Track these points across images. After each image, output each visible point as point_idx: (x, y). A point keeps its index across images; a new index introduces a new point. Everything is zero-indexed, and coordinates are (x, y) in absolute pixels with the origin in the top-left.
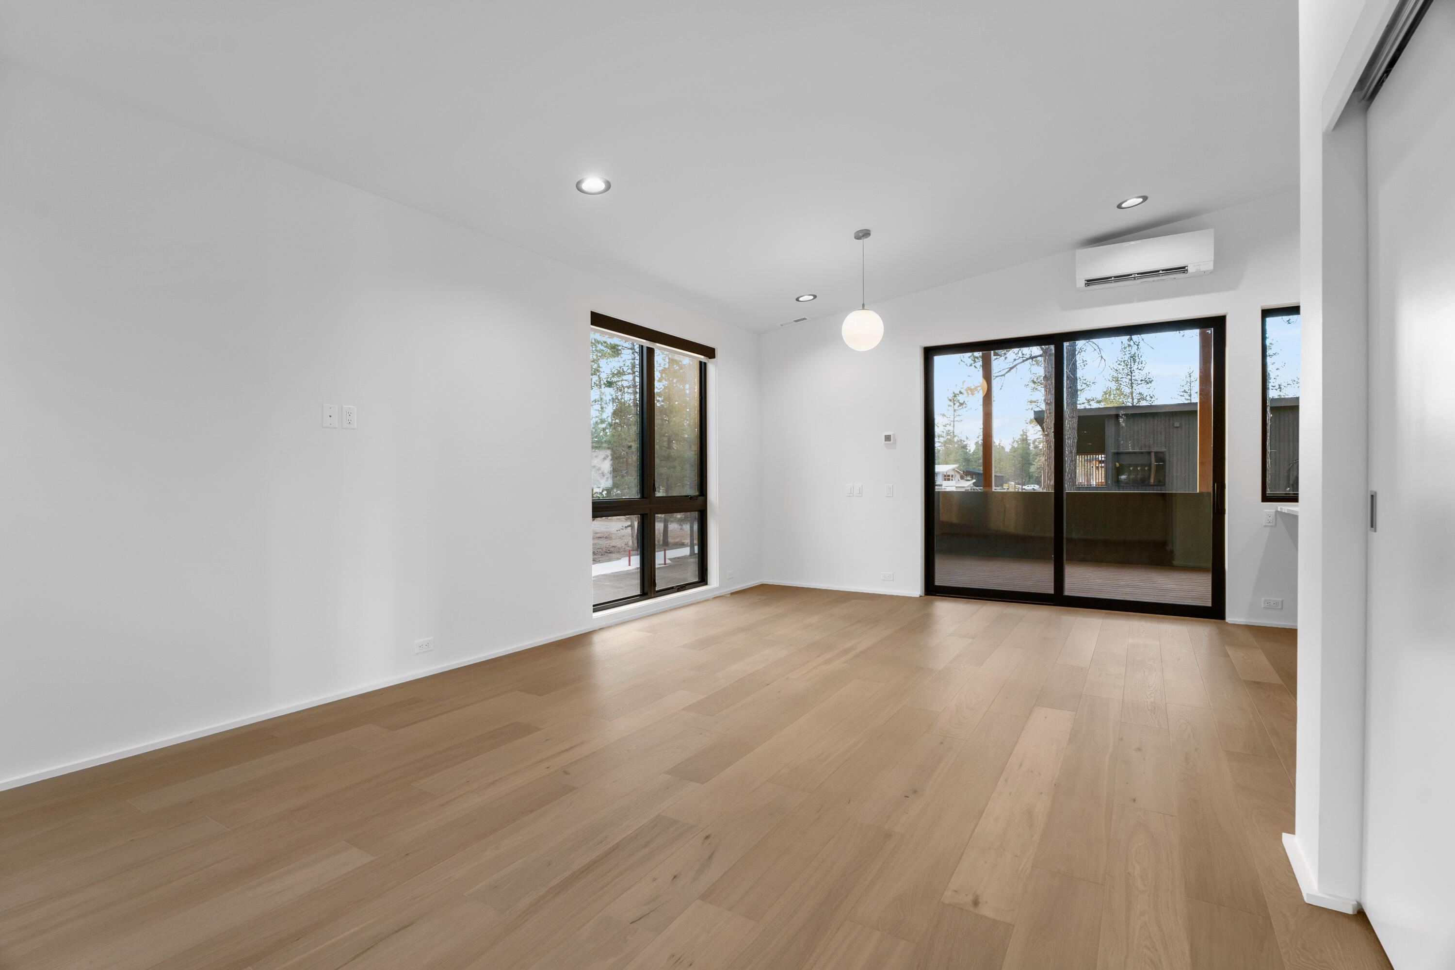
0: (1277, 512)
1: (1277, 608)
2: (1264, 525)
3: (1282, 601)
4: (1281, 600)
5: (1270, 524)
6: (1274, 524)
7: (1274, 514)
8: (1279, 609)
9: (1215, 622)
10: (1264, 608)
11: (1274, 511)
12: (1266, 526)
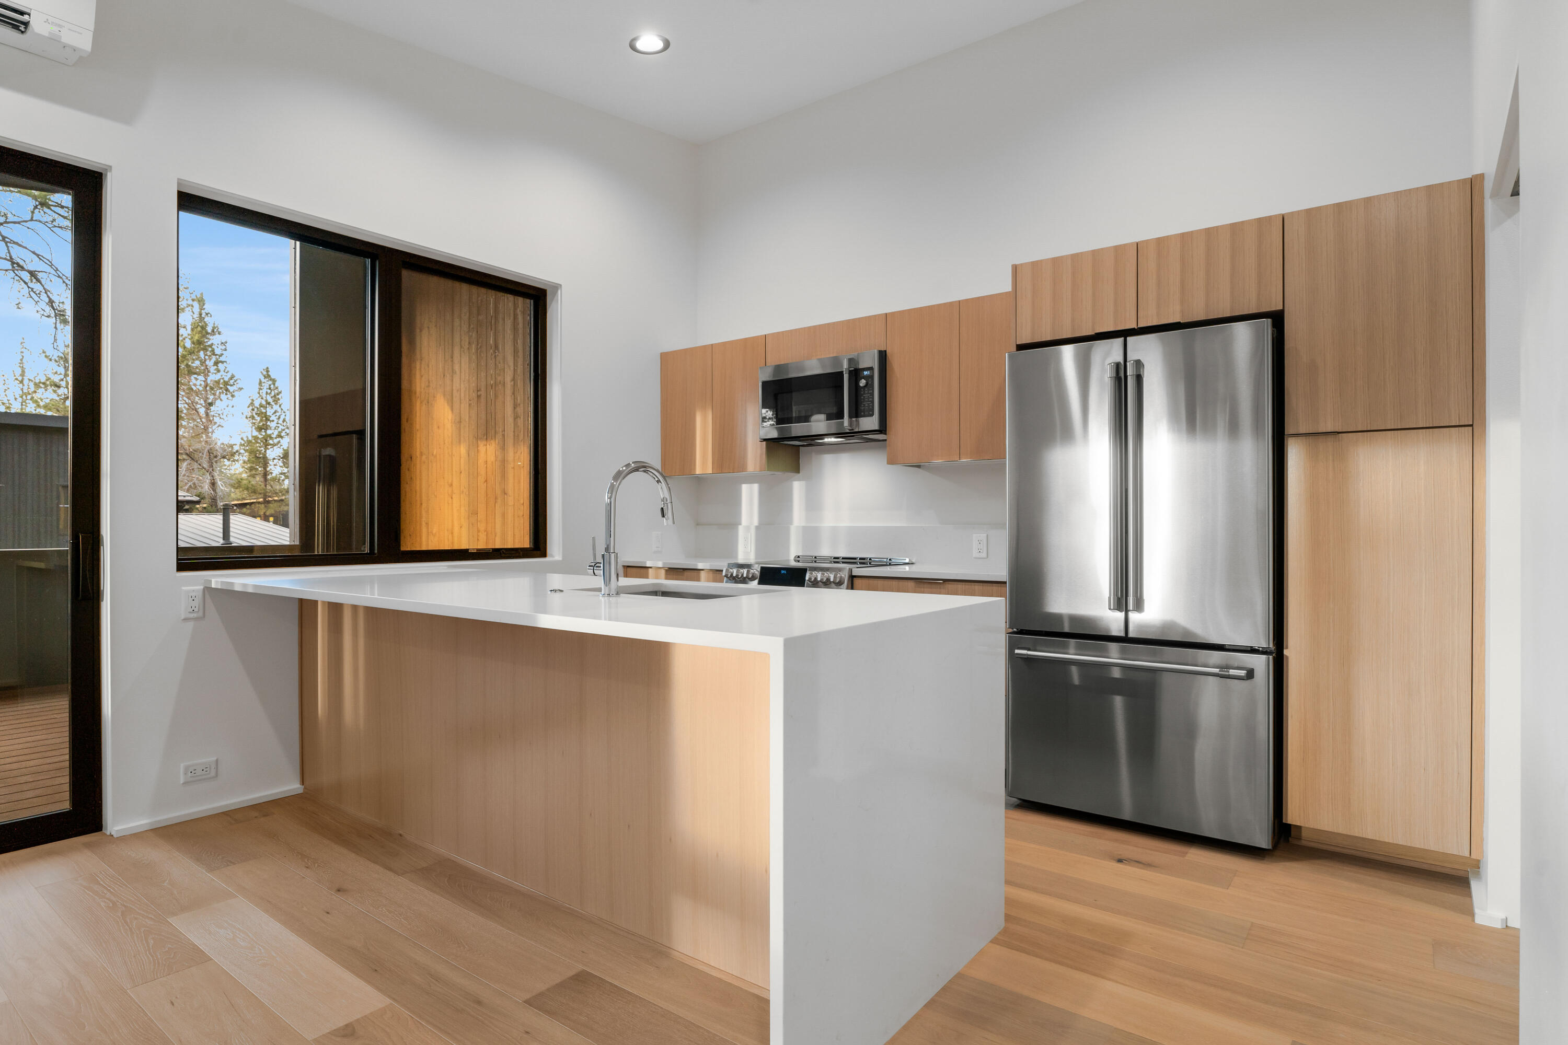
0: (208, 590)
1: (209, 776)
2: (183, 617)
3: (217, 761)
4: (215, 759)
5: (195, 615)
6: (201, 614)
7: (201, 594)
8: (213, 777)
9: (88, 846)
10: (183, 784)
11: (202, 587)
12: (186, 620)
